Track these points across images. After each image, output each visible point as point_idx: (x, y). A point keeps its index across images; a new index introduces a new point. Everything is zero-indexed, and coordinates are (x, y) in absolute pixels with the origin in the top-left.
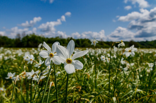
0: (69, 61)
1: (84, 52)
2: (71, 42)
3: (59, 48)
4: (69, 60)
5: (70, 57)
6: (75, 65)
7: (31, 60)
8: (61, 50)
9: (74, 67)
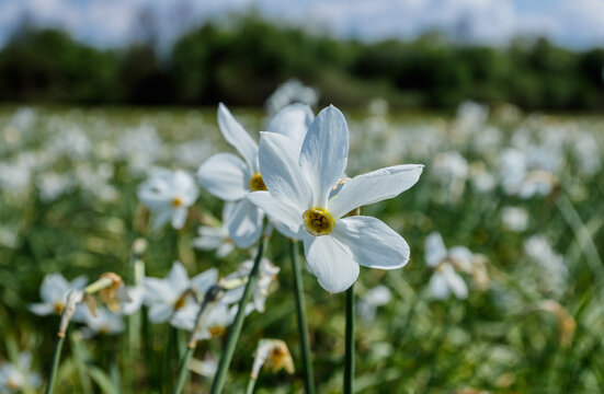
0: (319, 223)
1: (392, 172)
2: (328, 115)
3: (271, 144)
4: (316, 215)
5: (321, 198)
6: (358, 243)
7: (175, 203)
8: (284, 160)
9: (351, 254)
